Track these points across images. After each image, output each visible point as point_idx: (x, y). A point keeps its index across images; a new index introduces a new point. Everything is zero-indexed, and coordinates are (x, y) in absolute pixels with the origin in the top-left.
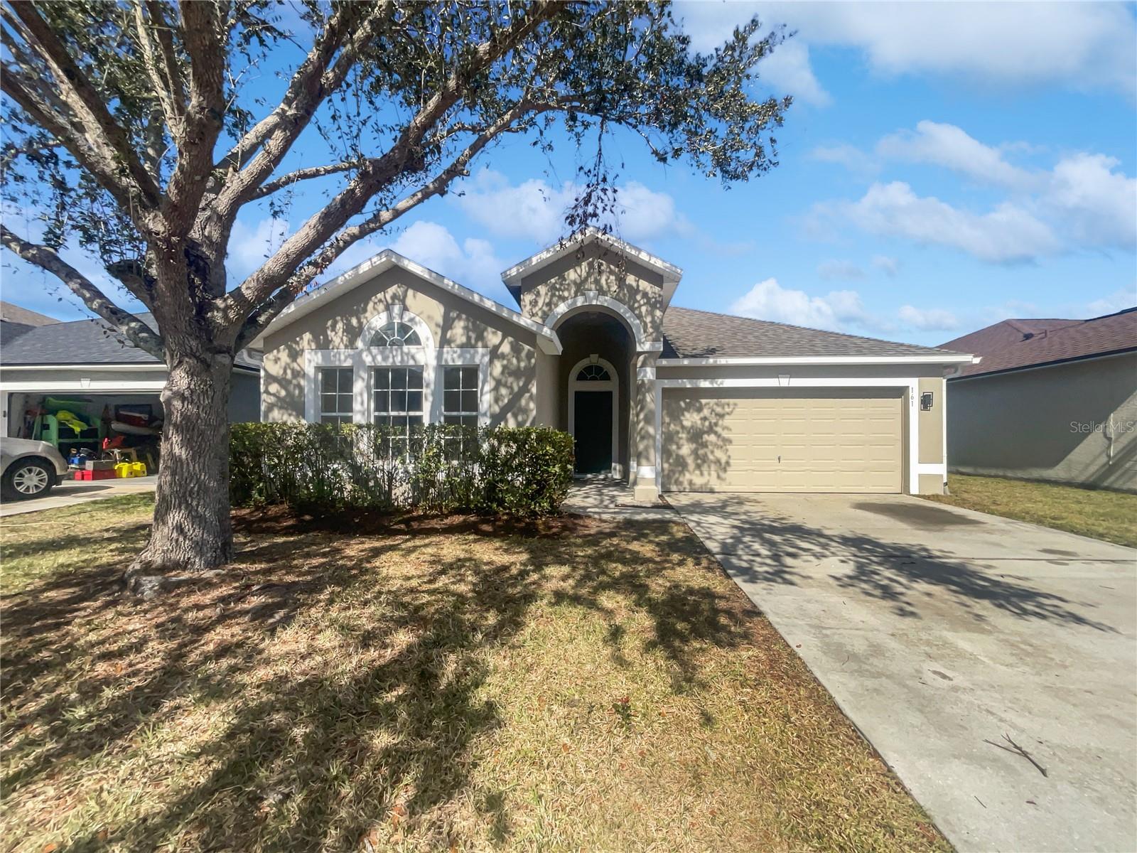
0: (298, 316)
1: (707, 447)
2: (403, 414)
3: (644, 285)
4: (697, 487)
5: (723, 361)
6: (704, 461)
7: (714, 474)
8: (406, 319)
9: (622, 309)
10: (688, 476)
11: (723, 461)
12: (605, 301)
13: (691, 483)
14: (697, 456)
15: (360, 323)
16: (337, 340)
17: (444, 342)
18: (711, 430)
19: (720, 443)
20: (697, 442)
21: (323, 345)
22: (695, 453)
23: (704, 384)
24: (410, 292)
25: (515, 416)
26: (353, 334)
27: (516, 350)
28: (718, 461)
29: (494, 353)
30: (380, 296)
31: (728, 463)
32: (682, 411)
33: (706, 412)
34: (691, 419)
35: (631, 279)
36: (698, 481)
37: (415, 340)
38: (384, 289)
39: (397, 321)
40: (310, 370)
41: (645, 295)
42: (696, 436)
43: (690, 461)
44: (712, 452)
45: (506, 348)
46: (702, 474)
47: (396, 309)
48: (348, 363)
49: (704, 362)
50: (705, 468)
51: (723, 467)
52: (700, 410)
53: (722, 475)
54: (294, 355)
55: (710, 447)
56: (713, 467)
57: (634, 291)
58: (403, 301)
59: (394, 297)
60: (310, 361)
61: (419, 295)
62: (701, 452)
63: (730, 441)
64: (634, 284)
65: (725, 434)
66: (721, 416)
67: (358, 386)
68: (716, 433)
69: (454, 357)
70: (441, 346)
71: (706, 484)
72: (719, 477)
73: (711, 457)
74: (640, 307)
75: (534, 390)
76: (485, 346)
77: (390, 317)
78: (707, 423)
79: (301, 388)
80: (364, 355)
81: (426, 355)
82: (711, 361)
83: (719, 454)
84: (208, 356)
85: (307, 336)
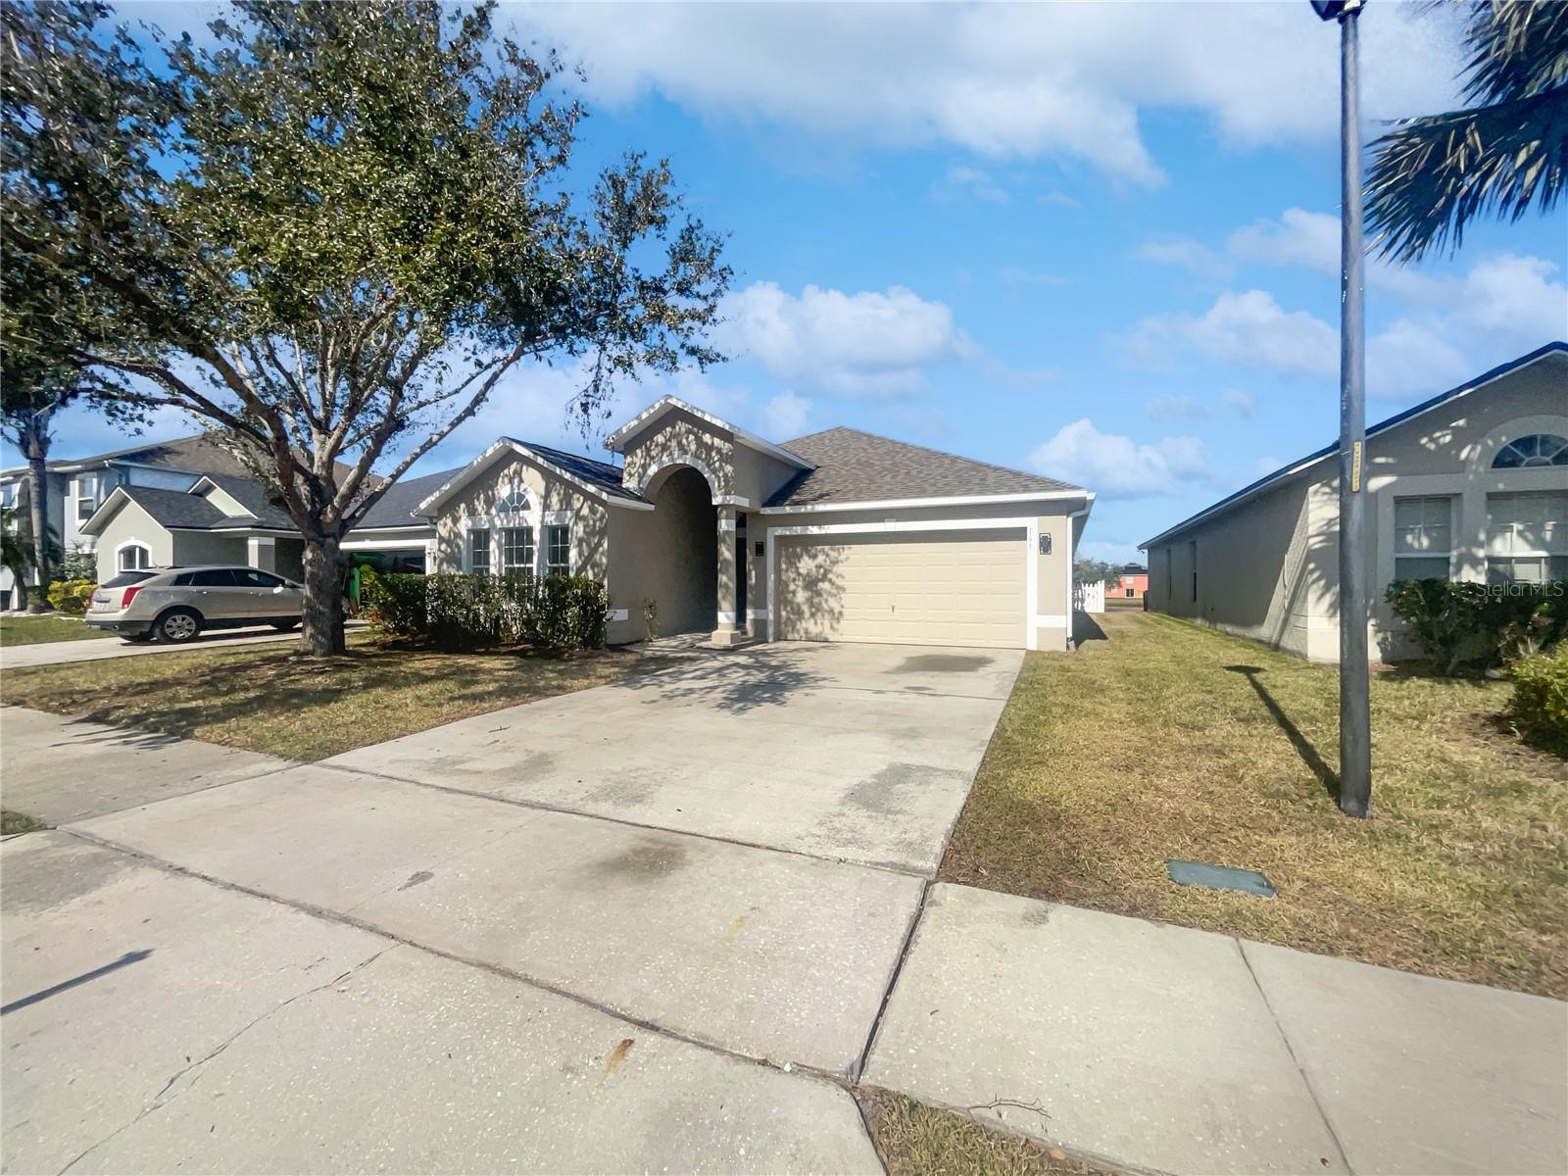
0: (455, 491)
1: (821, 595)
2: (522, 566)
3: (717, 442)
4: (812, 635)
5: (821, 508)
6: (818, 610)
7: (827, 623)
8: (522, 489)
9: (700, 466)
10: (804, 624)
11: (836, 611)
12: (688, 460)
13: (807, 632)
14: (812, 605)
15: (493, 495)
16: (480, 508)
17: (546, 507)
18: (824, 578)
19: (834, 591)
20: (812, 591)
21: (472, 512)
22: (810, 601)
23: (814, 530)
24: (525, 467)
25: (592, 568)
26: (490, 502)
27: (593, 511)
28: (831, 611)
29: (578, 517)
30: (506, 471)
31: (840, 613)
32: (799, 557)
33: (821, 558)
34: (806, 565)
35: (707, 438)
36: (814, 630)
37: (527, 507)
38: (508, 466)
39: (516, 491)
40: (464, 534)
41: (719, 451)
42: (811, 584)
43: (805, 608)
44: (826, 601)
45: (585, 511)
46: (816, 623)
47: (516, 481)
48: (486, 527)
49: (803, 509)
50: (819, 615)
51: (837, 617)
52: (814, 557)
53: (835, 625)
54: (456, 521)
55: (825, 596)
56: (826, 615)
57: (710, 448)
58: (520, 475)
59: (515, 472)
60: (464, 524)
61: (530, 469)
62: (816, 600)
63: (843, 589)
64: (710, 442)
65: (839, 582)
66: (835, 562)
67: (493, 545)
68: (830, 581)
69: (551, 519)
70: (544, 511)
71: (821, 633)
72: (832, 627)
73: (825, 606)
74: (714, 463)
75: (605, 545)
76: (572, 510)
77: (512, 489)
78: (822, 571)
79: (458, 546)
80: (496, 519)
81: (533, 518)
82: (809, 507)
83: (833, 603)
84: (321, 539)
85: (463, 506)
